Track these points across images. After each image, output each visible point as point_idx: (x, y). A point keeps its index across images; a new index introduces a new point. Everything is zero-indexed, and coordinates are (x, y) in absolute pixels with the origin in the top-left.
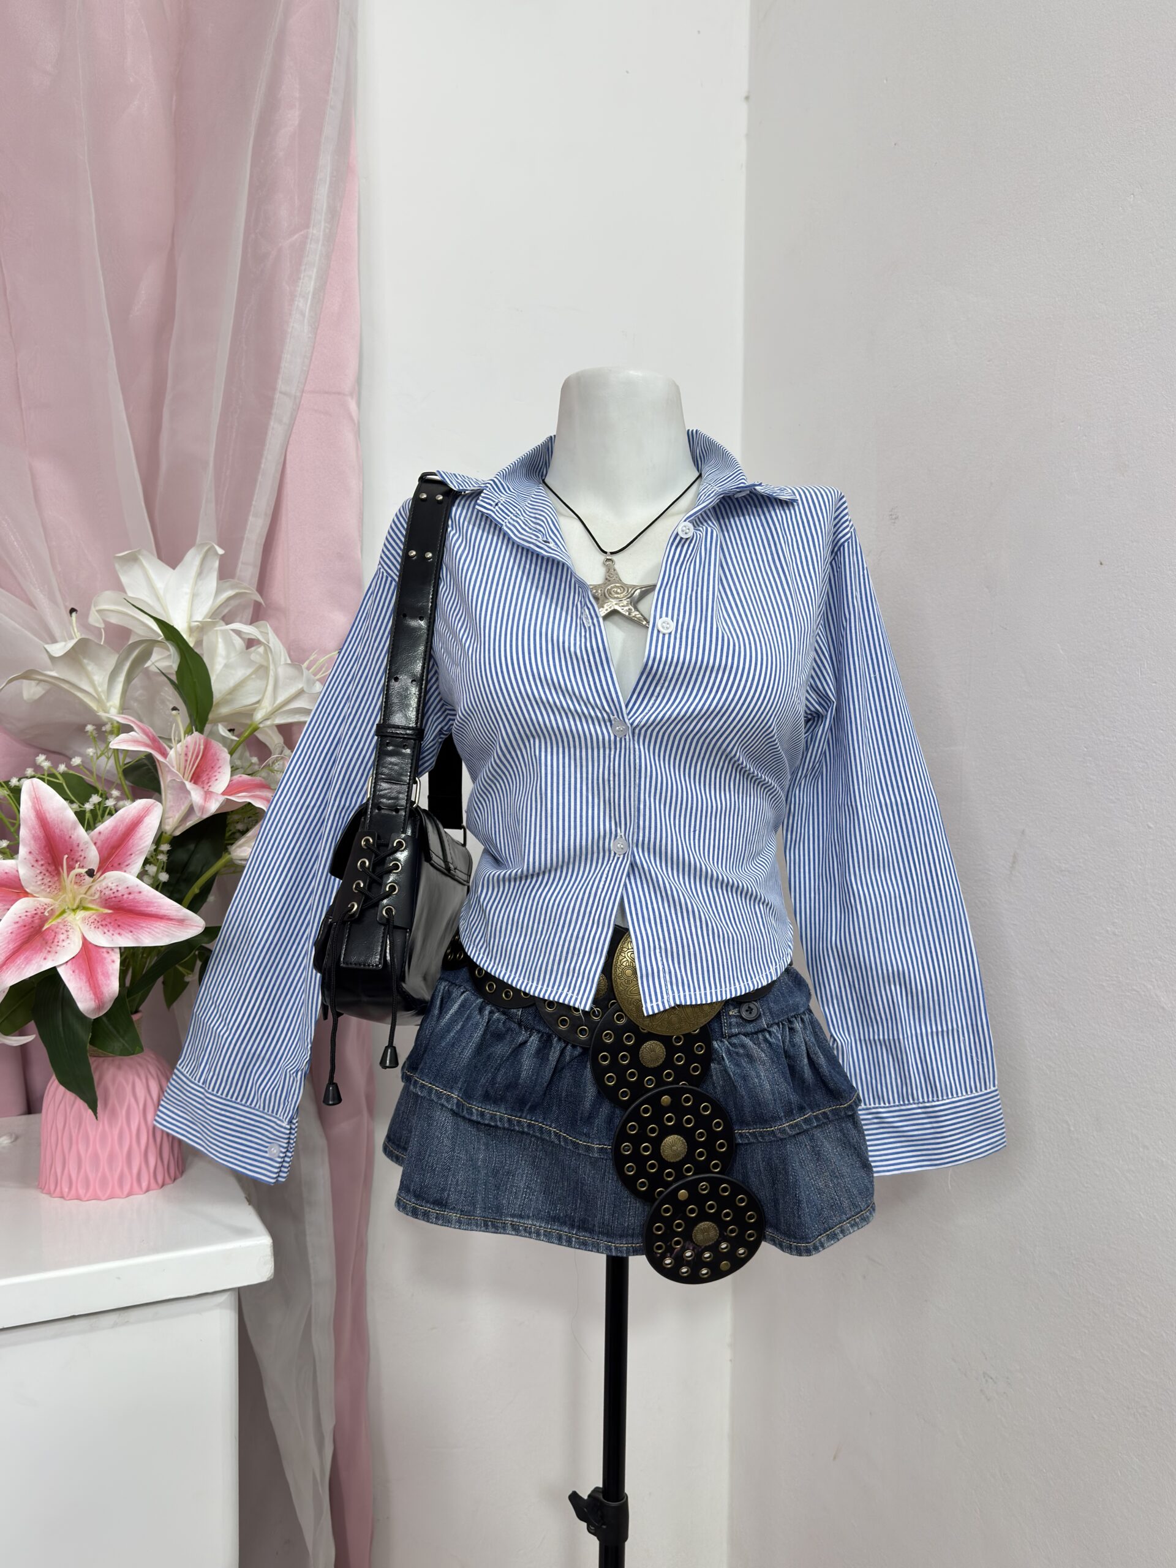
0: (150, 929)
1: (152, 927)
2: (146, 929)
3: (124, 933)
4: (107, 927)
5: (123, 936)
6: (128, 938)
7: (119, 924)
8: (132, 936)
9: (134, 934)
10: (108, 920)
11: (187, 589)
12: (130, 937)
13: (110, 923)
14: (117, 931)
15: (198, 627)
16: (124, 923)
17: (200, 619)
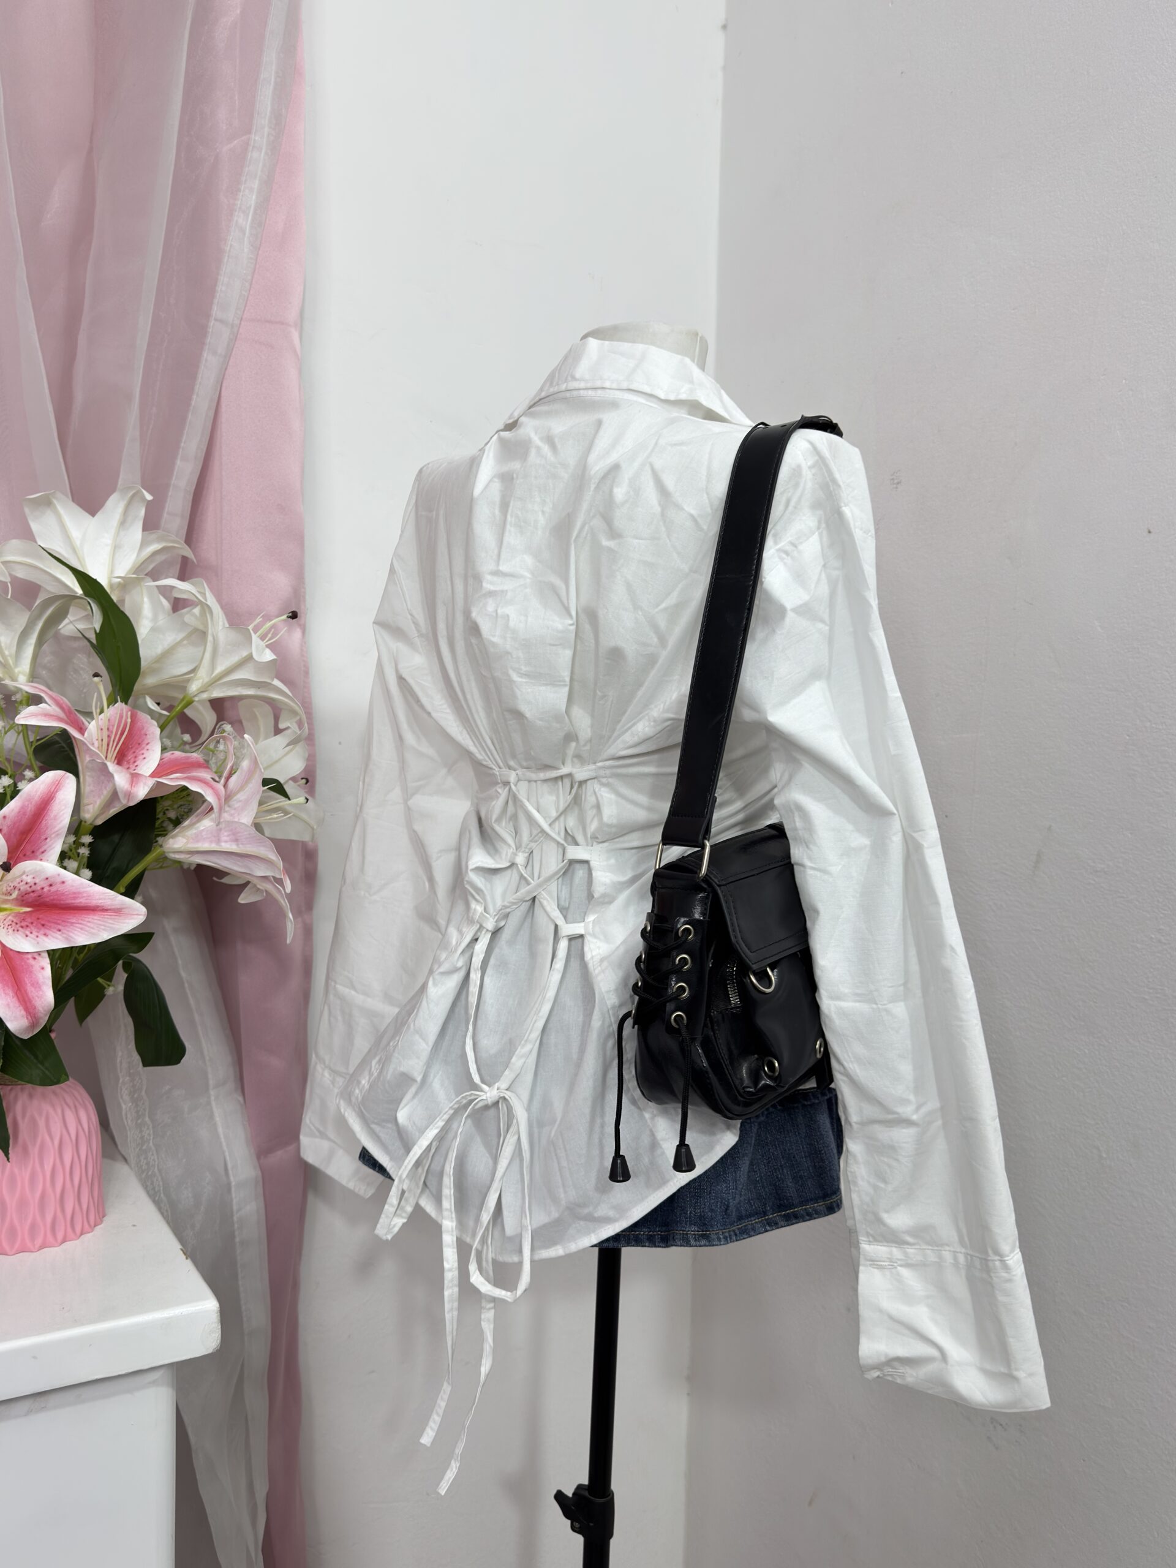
0: (81, 924)
1: (85, 923)
2: (77, 925)
3: (51, 932)
4: (29, 929)
5: (49, 936)
6: (57, 938)
7: (43, 922)
8: (60, 935)
9: (63, 933)
10: (29, 920)
11: (107, 539)
12: (60, 937)
13: (32, 923)
14: (42, 932)
15: (119, 583)
16: (49, 921)
17: (123, 575)
